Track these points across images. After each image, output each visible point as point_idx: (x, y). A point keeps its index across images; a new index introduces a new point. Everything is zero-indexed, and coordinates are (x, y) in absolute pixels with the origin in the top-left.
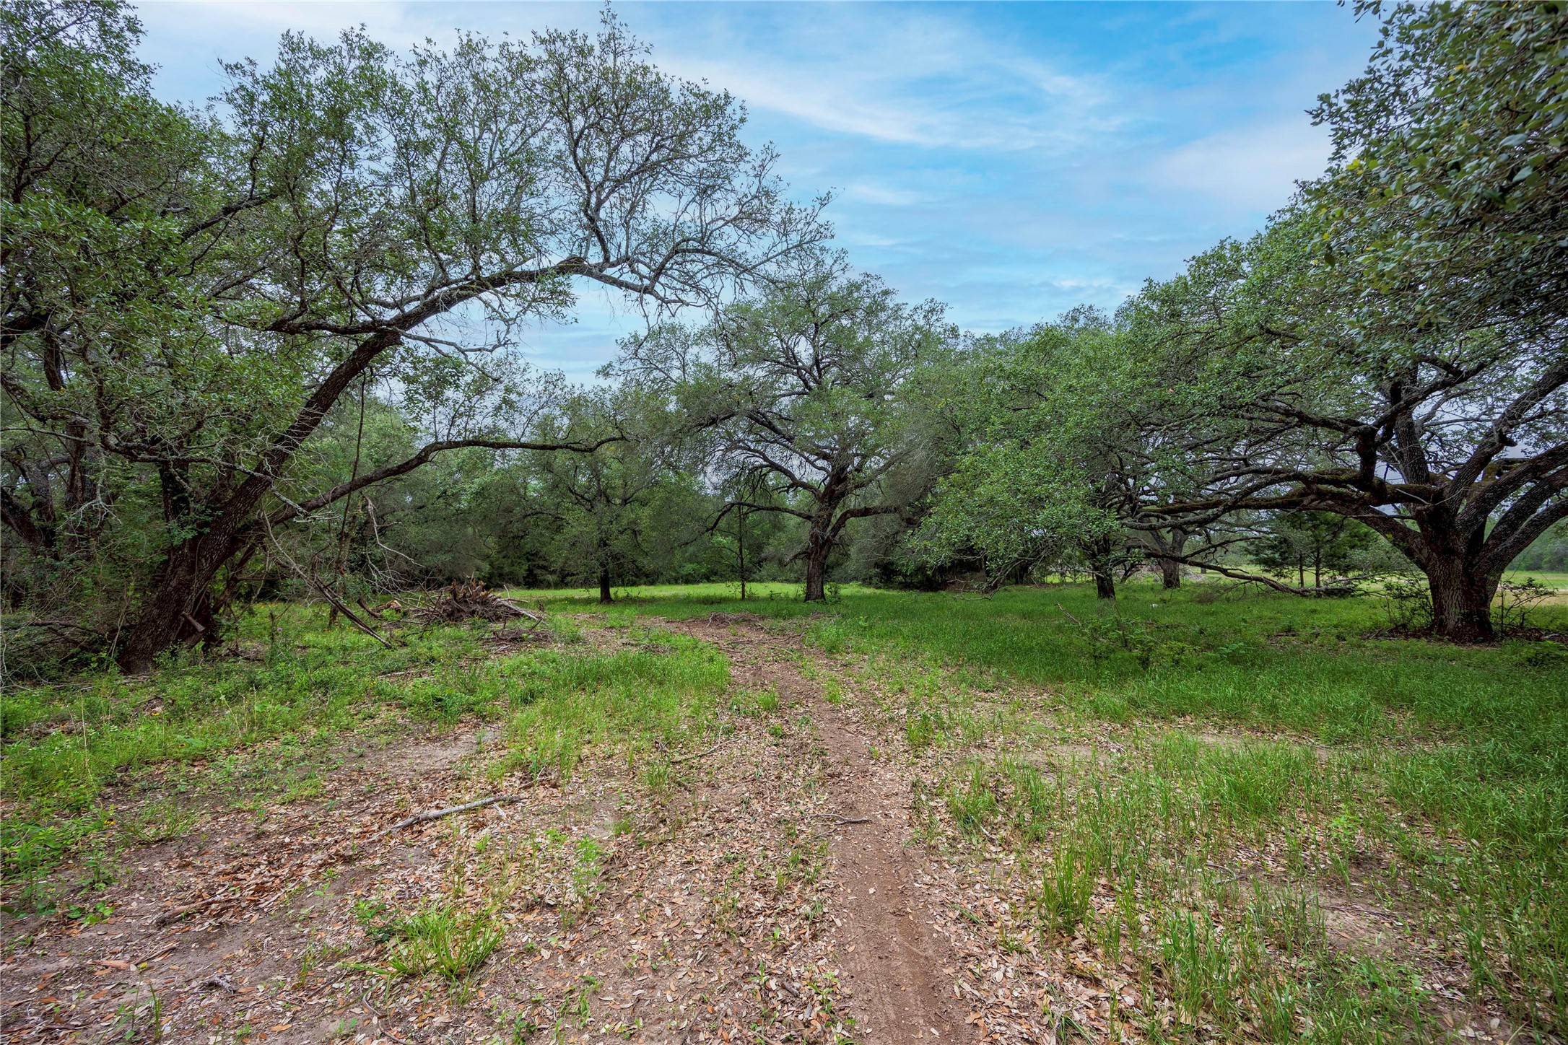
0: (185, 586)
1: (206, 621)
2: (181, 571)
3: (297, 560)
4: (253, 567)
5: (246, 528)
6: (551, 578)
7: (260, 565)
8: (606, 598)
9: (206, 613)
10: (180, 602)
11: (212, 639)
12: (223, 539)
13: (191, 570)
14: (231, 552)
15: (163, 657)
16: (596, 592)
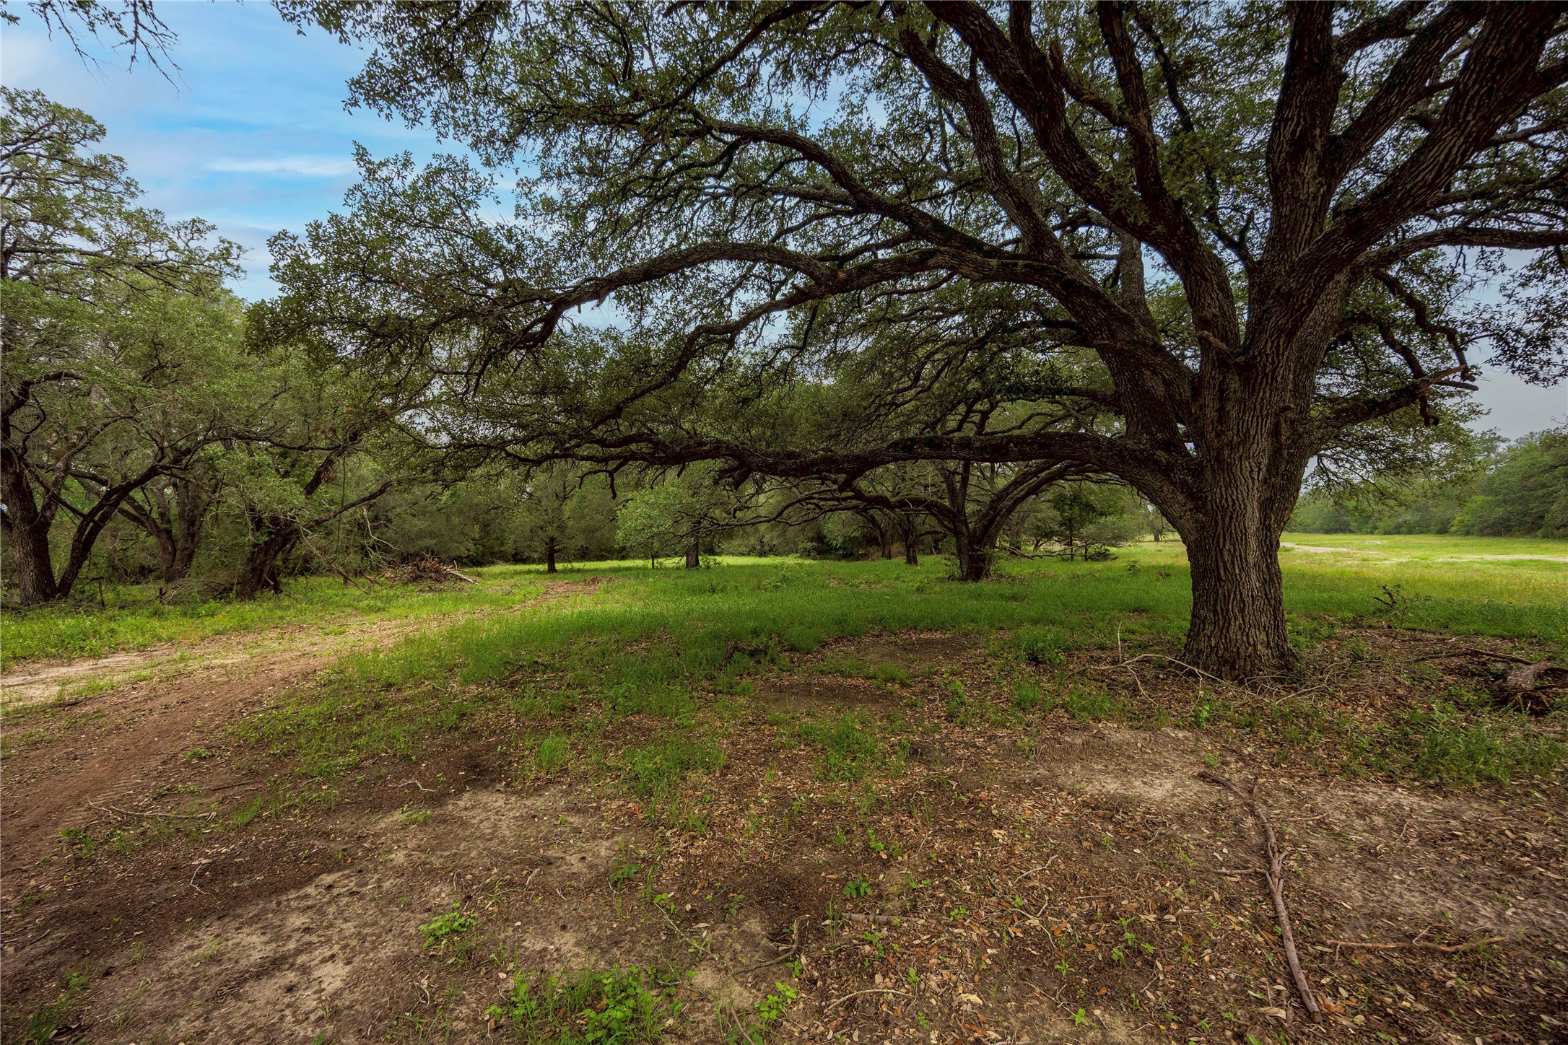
0: (264, 563)
1: (274, 579)
2: (261, 555)
3: (318, 549)
4: (295, 553)
5: (291, 533)
6: (536, 556)
7: (300, 551)
8: (552, 569)
9: (273, 576)
10: (262, 571)
11: (277, 589)
12: (280, 539)
13: (266, 554)
14: (284, 544)
15: (258, 594)
16: (544, 567)
